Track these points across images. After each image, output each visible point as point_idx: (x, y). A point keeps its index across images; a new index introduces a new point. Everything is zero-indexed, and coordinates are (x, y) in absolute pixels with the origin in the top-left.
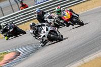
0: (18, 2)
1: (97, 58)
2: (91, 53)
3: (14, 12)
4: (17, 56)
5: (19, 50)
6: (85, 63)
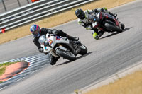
3: (20, 6)
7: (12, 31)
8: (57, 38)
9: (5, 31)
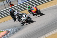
0: (8, 2)
1: (53, 34)
2: (50, 32)
3: (6, 8)
4: (8, 33)
5: (9, 30)
6: (46, 37)
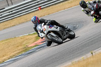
7: (46, 8)
8: (50, 27)
9: (41, 9)
